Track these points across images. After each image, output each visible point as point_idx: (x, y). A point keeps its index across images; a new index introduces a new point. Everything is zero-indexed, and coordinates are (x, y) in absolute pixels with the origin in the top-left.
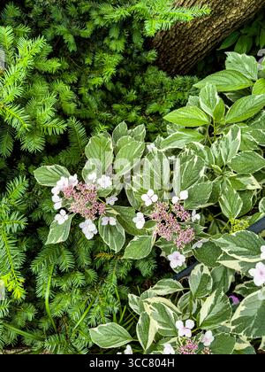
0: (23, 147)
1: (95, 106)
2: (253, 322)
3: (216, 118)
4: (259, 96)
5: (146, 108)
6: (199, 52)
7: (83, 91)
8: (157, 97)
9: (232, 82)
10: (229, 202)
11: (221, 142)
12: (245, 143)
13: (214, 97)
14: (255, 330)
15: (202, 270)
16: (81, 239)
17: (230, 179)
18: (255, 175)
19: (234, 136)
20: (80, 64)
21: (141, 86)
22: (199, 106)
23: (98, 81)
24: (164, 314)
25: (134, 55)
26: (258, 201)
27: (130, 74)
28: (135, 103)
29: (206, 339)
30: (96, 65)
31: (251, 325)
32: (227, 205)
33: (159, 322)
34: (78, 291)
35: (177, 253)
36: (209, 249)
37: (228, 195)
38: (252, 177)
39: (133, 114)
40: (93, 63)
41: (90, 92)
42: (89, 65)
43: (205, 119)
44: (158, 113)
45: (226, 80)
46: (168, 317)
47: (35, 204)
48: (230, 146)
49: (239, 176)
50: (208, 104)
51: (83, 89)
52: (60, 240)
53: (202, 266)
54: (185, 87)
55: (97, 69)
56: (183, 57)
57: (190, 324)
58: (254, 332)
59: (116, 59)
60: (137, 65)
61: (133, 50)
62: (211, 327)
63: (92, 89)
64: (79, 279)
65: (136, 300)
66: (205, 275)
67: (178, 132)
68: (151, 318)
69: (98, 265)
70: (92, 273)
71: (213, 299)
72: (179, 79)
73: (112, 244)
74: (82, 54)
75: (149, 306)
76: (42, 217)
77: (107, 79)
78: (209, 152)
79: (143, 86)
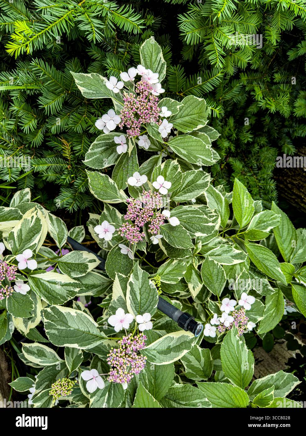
0: (182, 18)
1: (228, 96)
2: (63, 328)
3: (248, 234)
4: (280, 271)
5: (233, 157)
6: (302, 199)
7: (244, 79)
8: (248, 167)
9: (284, 240)
10: (173, 270)
11: (226, 246)
12: (232, 269)
13: (268, 226)
14: (56, 332)
15: (91, 261)
16: (79, 116)
17: (192, 265)
18: (204, 288)
19: (236, 257)
20: (271, 68)
21: (256, 145)
22: (256, 213)
23: (259, 94)
24: (31, 234)
25: (286, 130)
26: (177, 299)
27: (266, 130)
28: (237, 143)
29: (20, 287)
30: (274, 87)
31: (59, 327)
32: (169, 268)
33: (21, 230)
34: (12, 127)
35: (113, 229)
36: (123, 261)
37: (179, 267)
38: (200, 286)
39: (226, 144)
40: (276, 83)
41: (244, 87)
42: (272, 79)
43: (244, 223)
44: (233, 171)
45: (285, 234)
46: (29, 239)
47: (107, 47)
48: (225, 256)
49: (196, 272)
50: (260, 222)
51: (246, 78)
52: (82, 89)
53: (95, 261)
54: (265, 194)
55: (270, 90)
56: (293, 184)
57: (33, 265)
58: (53, 331)
59: (286, 110)
60: (276, 135)
61: (291, 127)
62: (35, 288)
63: (247, 89)
64: (30, 124)
65: (25, 198)
66: (86, 267)
67: (223, 198)
68: (22, 220)
69: (53, 143)
70: (38, 139)
71: (68, 282)
72: (272, 185)
73: (92, 155)
74: (282, 69)
75: (34, 214)
76: (94, 60)
77: (262, 104)
78: (213, 236)
79: (257, 148)
